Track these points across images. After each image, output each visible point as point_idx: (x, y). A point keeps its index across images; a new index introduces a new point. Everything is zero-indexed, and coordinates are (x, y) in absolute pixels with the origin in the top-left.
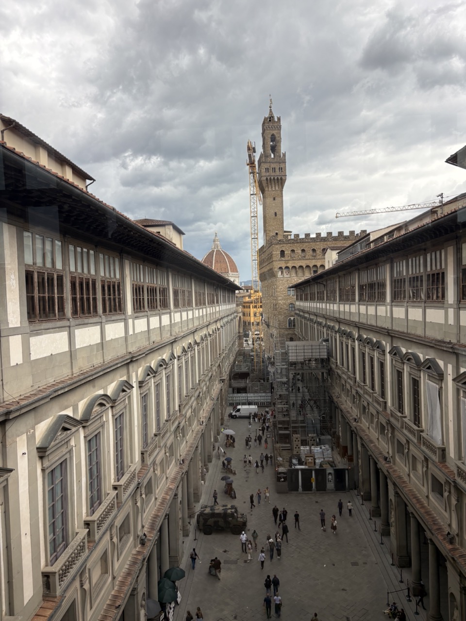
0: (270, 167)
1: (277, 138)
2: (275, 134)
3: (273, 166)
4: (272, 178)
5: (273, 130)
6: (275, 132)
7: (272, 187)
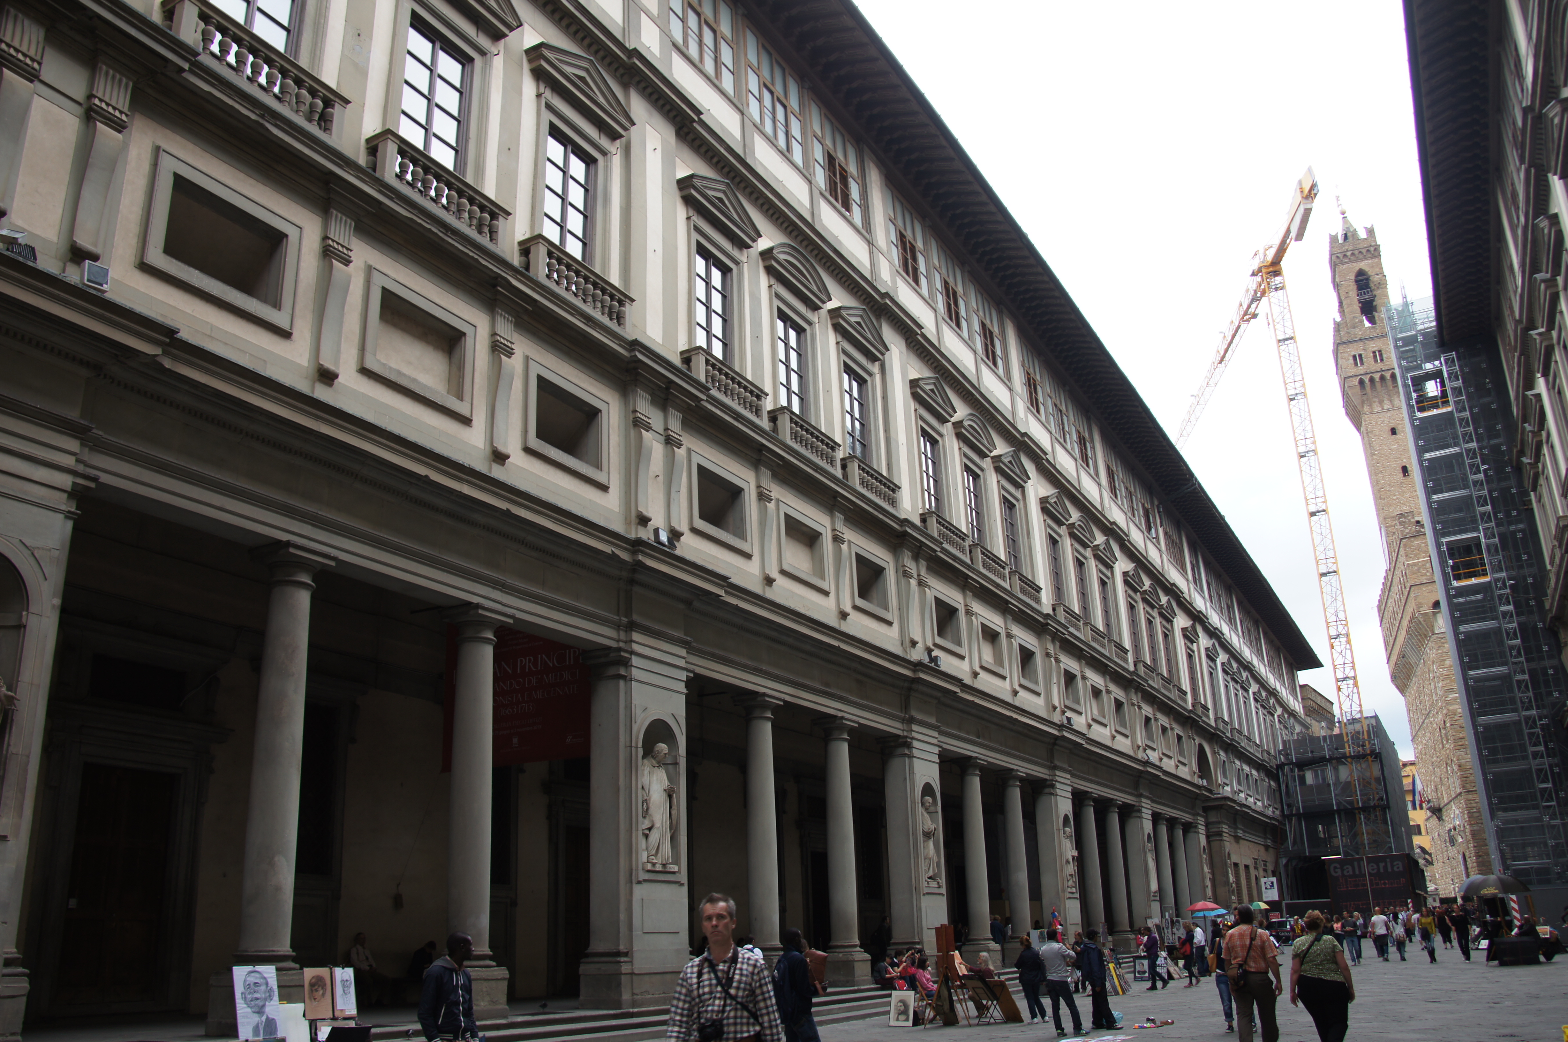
0: (1365, 350)
1: (1375, 279)
2: (1366, 269)
3: (1373, 346)
4: (1377, 377)
5: (1357, 260)
6: (1364, 265)
7: (1381, 402)
